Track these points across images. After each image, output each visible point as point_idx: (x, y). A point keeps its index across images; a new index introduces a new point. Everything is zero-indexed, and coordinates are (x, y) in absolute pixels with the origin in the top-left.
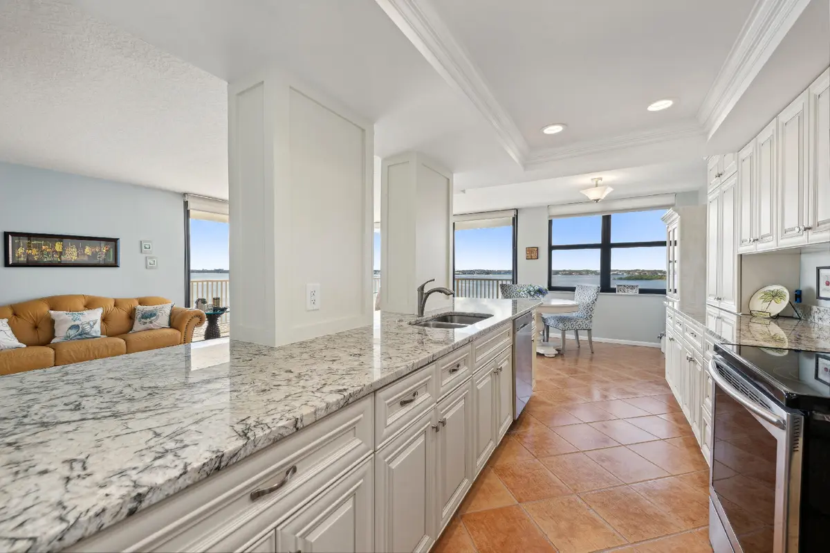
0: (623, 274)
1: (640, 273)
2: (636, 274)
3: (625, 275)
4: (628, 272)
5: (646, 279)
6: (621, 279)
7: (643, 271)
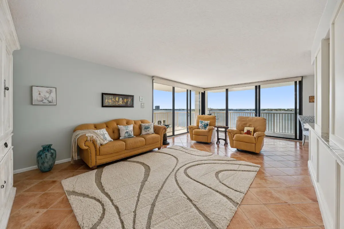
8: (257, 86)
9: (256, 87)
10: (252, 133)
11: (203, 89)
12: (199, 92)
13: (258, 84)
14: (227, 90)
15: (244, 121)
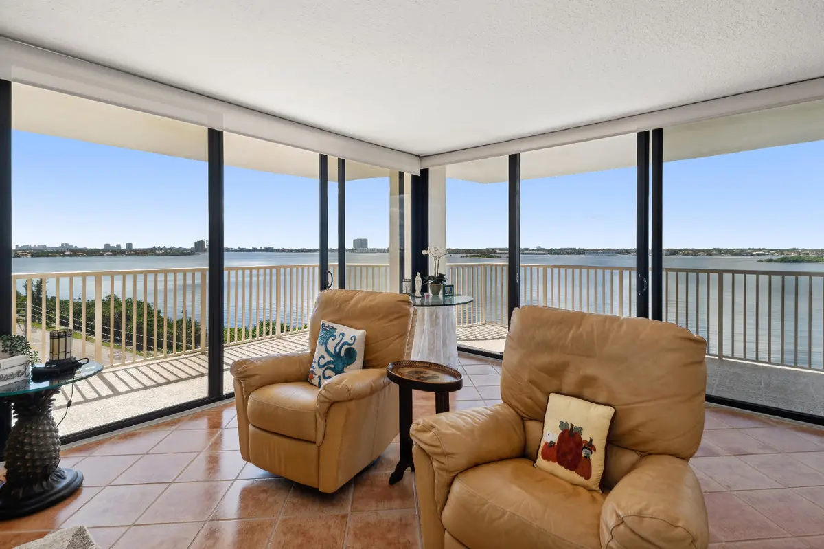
0: (773, 254)
1: (799, 253)
2: (793, 254)
3: (777, 257)
4: (782, 251)
5: (808, 262)
6: (771, 261)
7: (803, 250)
8: (647, 133)
9: (643, 137)
10: (597, 461)
11: (416, 161)
12: (401, 175)
13: (649, 125)
14: (514, 160)
15: (545, 346)
